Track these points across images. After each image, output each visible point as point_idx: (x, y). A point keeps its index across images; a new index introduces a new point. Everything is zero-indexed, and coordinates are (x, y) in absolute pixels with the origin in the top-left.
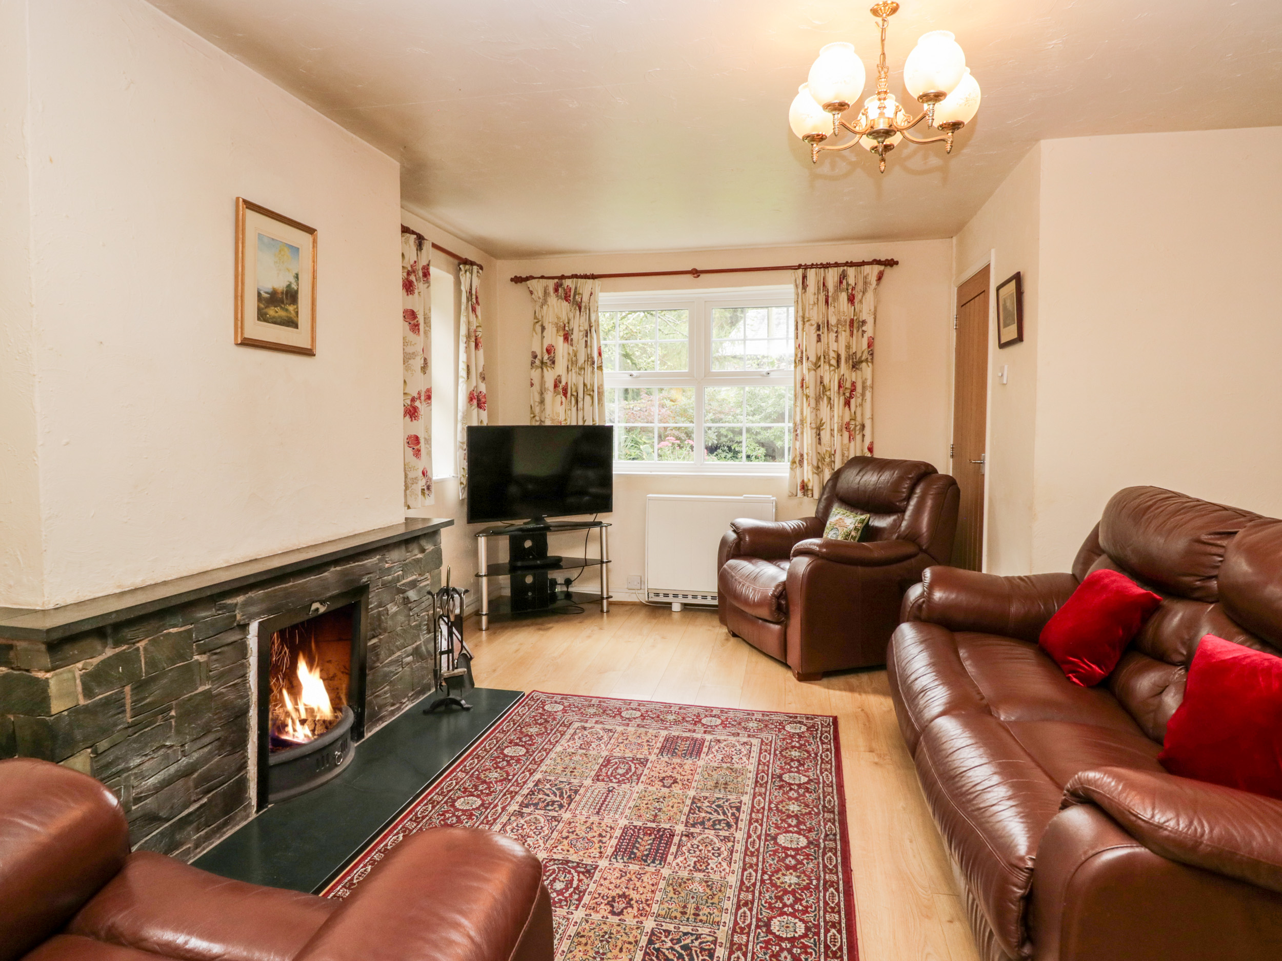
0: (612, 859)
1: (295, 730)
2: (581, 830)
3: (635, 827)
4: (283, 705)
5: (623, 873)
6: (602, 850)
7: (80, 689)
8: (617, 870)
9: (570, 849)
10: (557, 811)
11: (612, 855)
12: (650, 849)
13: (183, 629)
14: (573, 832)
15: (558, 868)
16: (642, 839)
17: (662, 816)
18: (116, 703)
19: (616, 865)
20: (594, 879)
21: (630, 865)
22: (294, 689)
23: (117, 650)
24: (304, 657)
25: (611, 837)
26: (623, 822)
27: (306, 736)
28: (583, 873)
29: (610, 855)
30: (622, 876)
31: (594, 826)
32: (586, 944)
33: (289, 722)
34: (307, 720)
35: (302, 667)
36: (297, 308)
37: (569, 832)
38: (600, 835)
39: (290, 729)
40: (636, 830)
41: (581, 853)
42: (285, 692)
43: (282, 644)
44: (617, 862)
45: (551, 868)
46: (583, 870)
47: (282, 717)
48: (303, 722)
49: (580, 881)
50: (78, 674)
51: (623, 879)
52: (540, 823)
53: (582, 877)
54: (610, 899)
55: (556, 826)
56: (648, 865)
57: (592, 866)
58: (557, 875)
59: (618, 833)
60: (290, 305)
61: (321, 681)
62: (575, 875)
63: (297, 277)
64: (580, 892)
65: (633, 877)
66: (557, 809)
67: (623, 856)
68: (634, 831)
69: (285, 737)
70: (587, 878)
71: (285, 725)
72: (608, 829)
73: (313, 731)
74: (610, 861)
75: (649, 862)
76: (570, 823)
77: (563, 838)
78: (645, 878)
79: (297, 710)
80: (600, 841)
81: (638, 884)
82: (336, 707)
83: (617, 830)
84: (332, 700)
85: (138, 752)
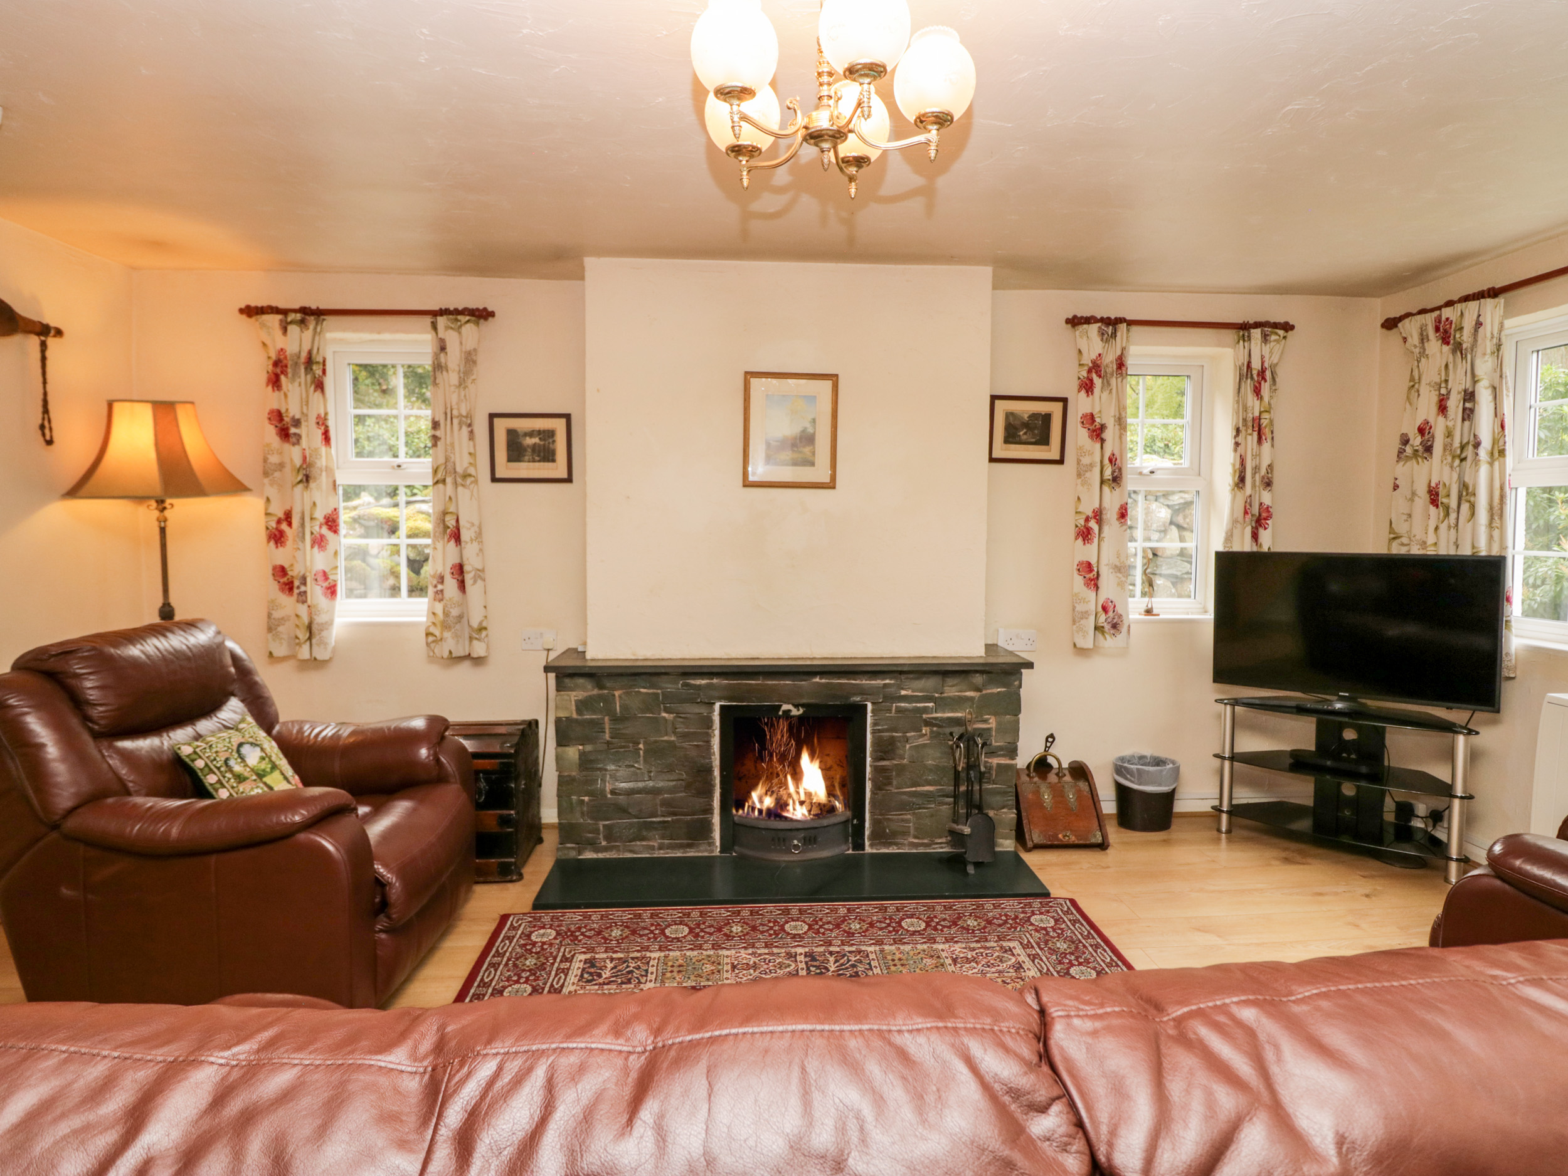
1: (794, 809)
4: (787, 788)
7: (574, 708)
13: (651, 691)
18: (597, 725)
22: (797, 775)
23: (601, 692)
24: (807, 749)
27: (803, 815)
33: (791, 802)
34: (808, 800)
35: (805, 758)
36: (814, 448)
39: (790, 808)
42: (789, 777)
43: (790, 737)
47: (785, 798)
48: (802, 803)
50: (573, 699)
60: (804, 447)
61: (820, 771)
63: (814, 421)
69: (786, 814)
71: (787, 805)
73: (810, 811)
79: (798, 793)
82: (830, 793)
84: (827, 787)
85: (614, 762)
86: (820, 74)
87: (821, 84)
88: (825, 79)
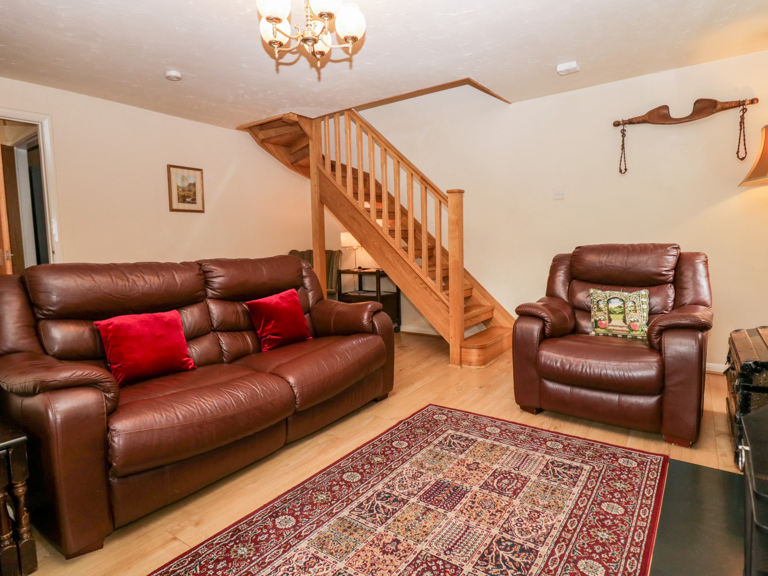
0: (469, 489)
2: (486, 515)
3: (444, 508)
5: (466, 481)
6: (474, 496)
8: (468, 483)
9: (496, 501)
10: (504, 538)
11: (468, 492)
12: (442, 491)
14: (492, 514)
15: (506, 491)
16: (444, 498)
17: (420, 511)
19: (468, 485)
20: (484, 481)
21: (459, 484)
25: (465, 504)
26: (451, 514)
28: (490, 485)
29: (470, 493)
30: (467, 479)
31: (475, 517)
32: (495, 455)
37: (495, 515)
38: (472, 508)
40: (445, 505)
41: (489, 497)
44: (466, 487)
45: (511, 492)
46: (490, 487)
49: (493, 482)
51: (467, 477)
52: (518, 529)
53: (491, 484)
54: (478, 469)
55: (505, 523)
56: (448, 481)
57: (483, 488)
58: (507, 487)
59: (459, 507)
62: (495, 485)
64: (494, 476)
65: (460, 477)
66: (503, 540)
67: (461, 490)
68: (447, 505)
70: (488, 482)
72: (465, 511)
74: (471, 489)
75: (447, 483)
76: (493, 523)
77: (500, 511)
78: (454, 475)
80: (473, 503)
81: (459, 473)
83: (458, 509)
86: (307, 16)
87: (307, 20)
88: (309, 18)
